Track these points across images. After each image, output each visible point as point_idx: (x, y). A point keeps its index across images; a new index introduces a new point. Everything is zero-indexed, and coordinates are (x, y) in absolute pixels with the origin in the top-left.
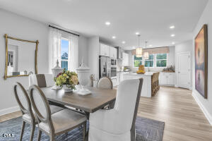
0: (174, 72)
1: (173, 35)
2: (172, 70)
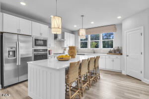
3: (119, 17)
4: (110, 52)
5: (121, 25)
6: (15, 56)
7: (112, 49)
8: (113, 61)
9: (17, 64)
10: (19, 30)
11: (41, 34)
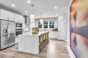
0: (58, 31)
1: (56, 8)
2: (56, 30)
3: (57, 15)
4: (53, 30)
5: (57, 18)
6: (6, 33)
7: (54, 29)
8: (54, 34)
9: (8, 37)
10: (8, 18)
11: (19, 21)
